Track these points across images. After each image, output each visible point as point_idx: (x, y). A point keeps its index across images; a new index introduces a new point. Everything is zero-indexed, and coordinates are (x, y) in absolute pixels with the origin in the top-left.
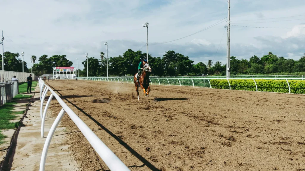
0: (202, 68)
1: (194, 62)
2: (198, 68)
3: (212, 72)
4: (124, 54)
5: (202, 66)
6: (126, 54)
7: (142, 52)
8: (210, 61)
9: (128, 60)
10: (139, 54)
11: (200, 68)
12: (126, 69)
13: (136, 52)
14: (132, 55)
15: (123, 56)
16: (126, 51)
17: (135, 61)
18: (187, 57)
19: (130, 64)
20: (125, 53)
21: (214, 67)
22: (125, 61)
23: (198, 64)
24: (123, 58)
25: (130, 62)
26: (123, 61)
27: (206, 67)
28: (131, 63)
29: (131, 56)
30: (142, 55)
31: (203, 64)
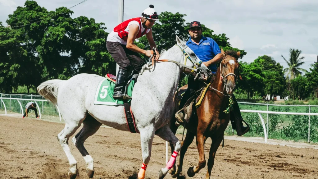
0: (269, 77)
1: (245, 53)
2: (257, 75)
3: (303, 89)
4: (10, 16)
5: (270, 67)
6: (19, 17)
7: (72, 12)
8: (294, 55)
9: (22, 38)
10: (61, 18)
11: (263, 75)
12: (16, 70)
13: (52, 12)
14: (37, 19)
15: (8, 22)
16: (19, 8)
17: (48, 43)
18: (224, 35)
19: (29, 50)
20: (16, 14)
21: (308, 75)
22: (11, 40)
23: (258, 61)
24: (7, 31)
25: (29, 45)
26: (7, 41)
27: (282, 74)
28: (32, 48)
29: (35, 24)
30: (71, 22)
31: (273, 62)
